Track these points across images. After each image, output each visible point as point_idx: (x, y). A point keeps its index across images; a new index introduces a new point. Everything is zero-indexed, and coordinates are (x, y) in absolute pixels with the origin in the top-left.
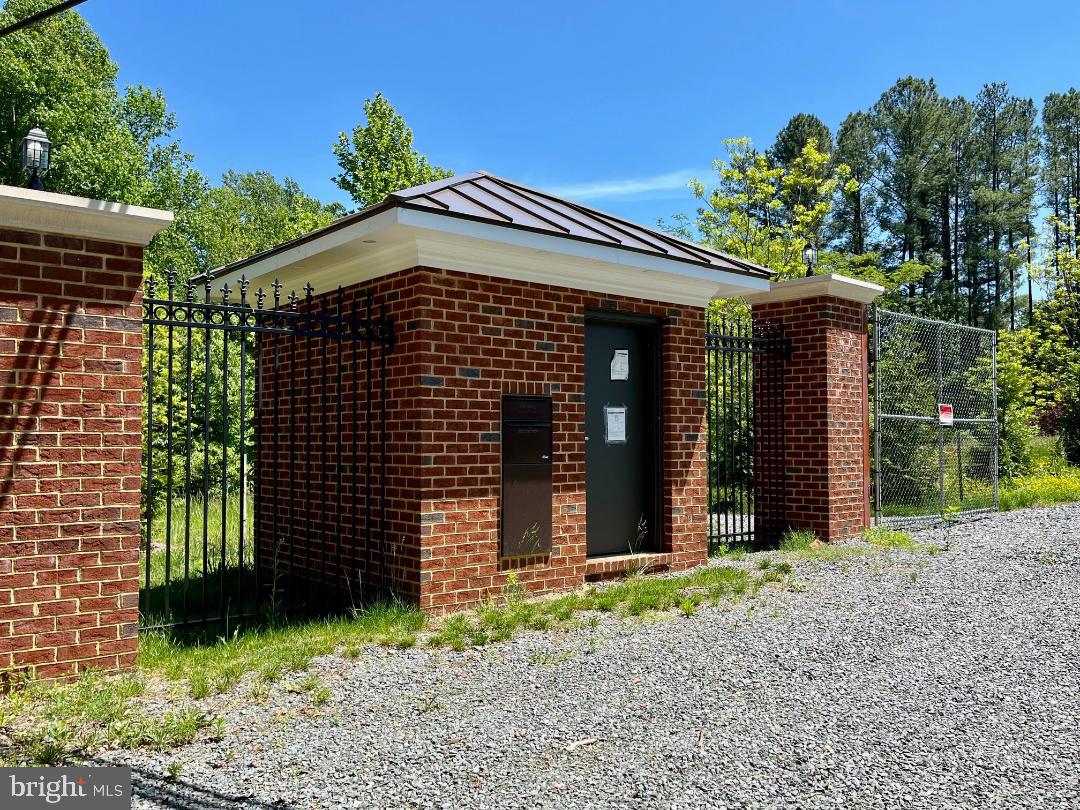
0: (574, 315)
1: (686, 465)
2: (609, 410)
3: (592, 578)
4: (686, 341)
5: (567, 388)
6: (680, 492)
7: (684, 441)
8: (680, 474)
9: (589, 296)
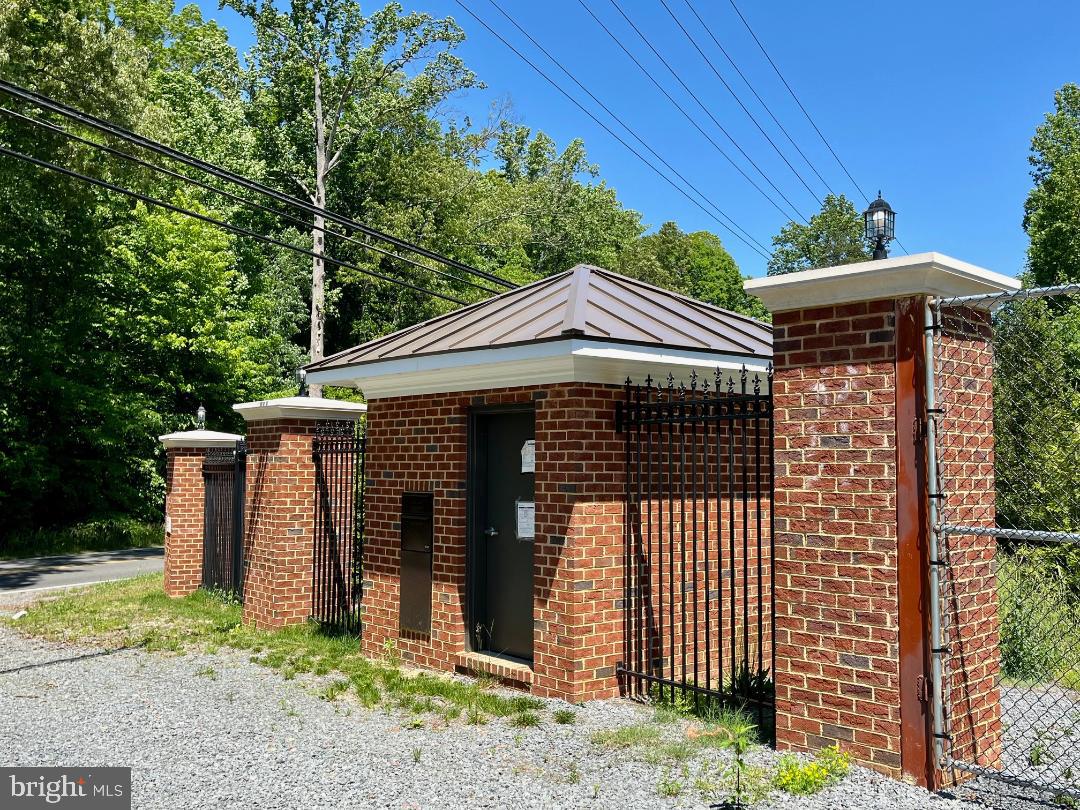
0: (453, 416)
1: (551, 573)
2: (520, 504)
3: (461, 670)
4: (552, 426)
5: (446, 485)
6: (543, 603)
7: (548, 544)
8: (543, 582)
9: (463, 396)
